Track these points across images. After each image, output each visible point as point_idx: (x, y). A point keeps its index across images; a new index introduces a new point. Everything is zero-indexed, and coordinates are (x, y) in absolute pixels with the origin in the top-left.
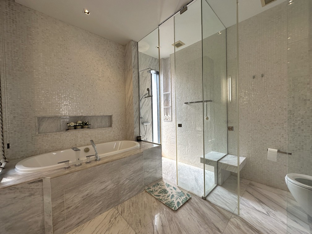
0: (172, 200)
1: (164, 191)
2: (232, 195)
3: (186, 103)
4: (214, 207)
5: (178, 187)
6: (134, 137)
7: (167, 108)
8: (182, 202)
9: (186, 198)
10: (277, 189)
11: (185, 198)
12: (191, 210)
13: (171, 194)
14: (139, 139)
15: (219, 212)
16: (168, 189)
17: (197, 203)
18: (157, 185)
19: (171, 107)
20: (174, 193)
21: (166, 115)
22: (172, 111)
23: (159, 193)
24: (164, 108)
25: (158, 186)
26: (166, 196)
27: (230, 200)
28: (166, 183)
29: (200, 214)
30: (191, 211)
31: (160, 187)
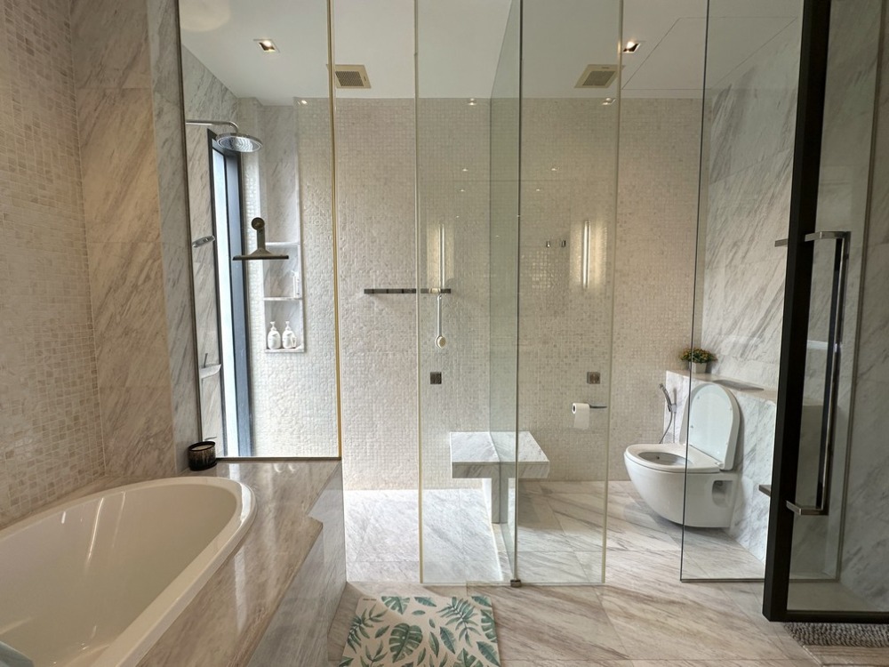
0: (458, 651)
1: (405, 634)
2: (548, 536)
3: (368, 292)
4: (554, 596)
5: (427, 588)
6: (174, 454)
7: (276, 302)
8: (488, 636)
9: (484, 613)
10: (583, 483)
11: (481, 617)
12: (525, 645)
13: (433, 630)
14: (201, 459)
15: (571, 600)
16: (408, 618)
17: (514, 610)
18: (361, 629)
19: (303, 299)
20: (441, 622)
21: (273, 332)
22: (308, 314)
23: (395, 657)
24: (266, 303)
25: (367, 629)
26: (430, 652)
27: (558, 554)
28: (383, 599)
29: (553, 640)
30: (528, 650)
31: (377, 627)
